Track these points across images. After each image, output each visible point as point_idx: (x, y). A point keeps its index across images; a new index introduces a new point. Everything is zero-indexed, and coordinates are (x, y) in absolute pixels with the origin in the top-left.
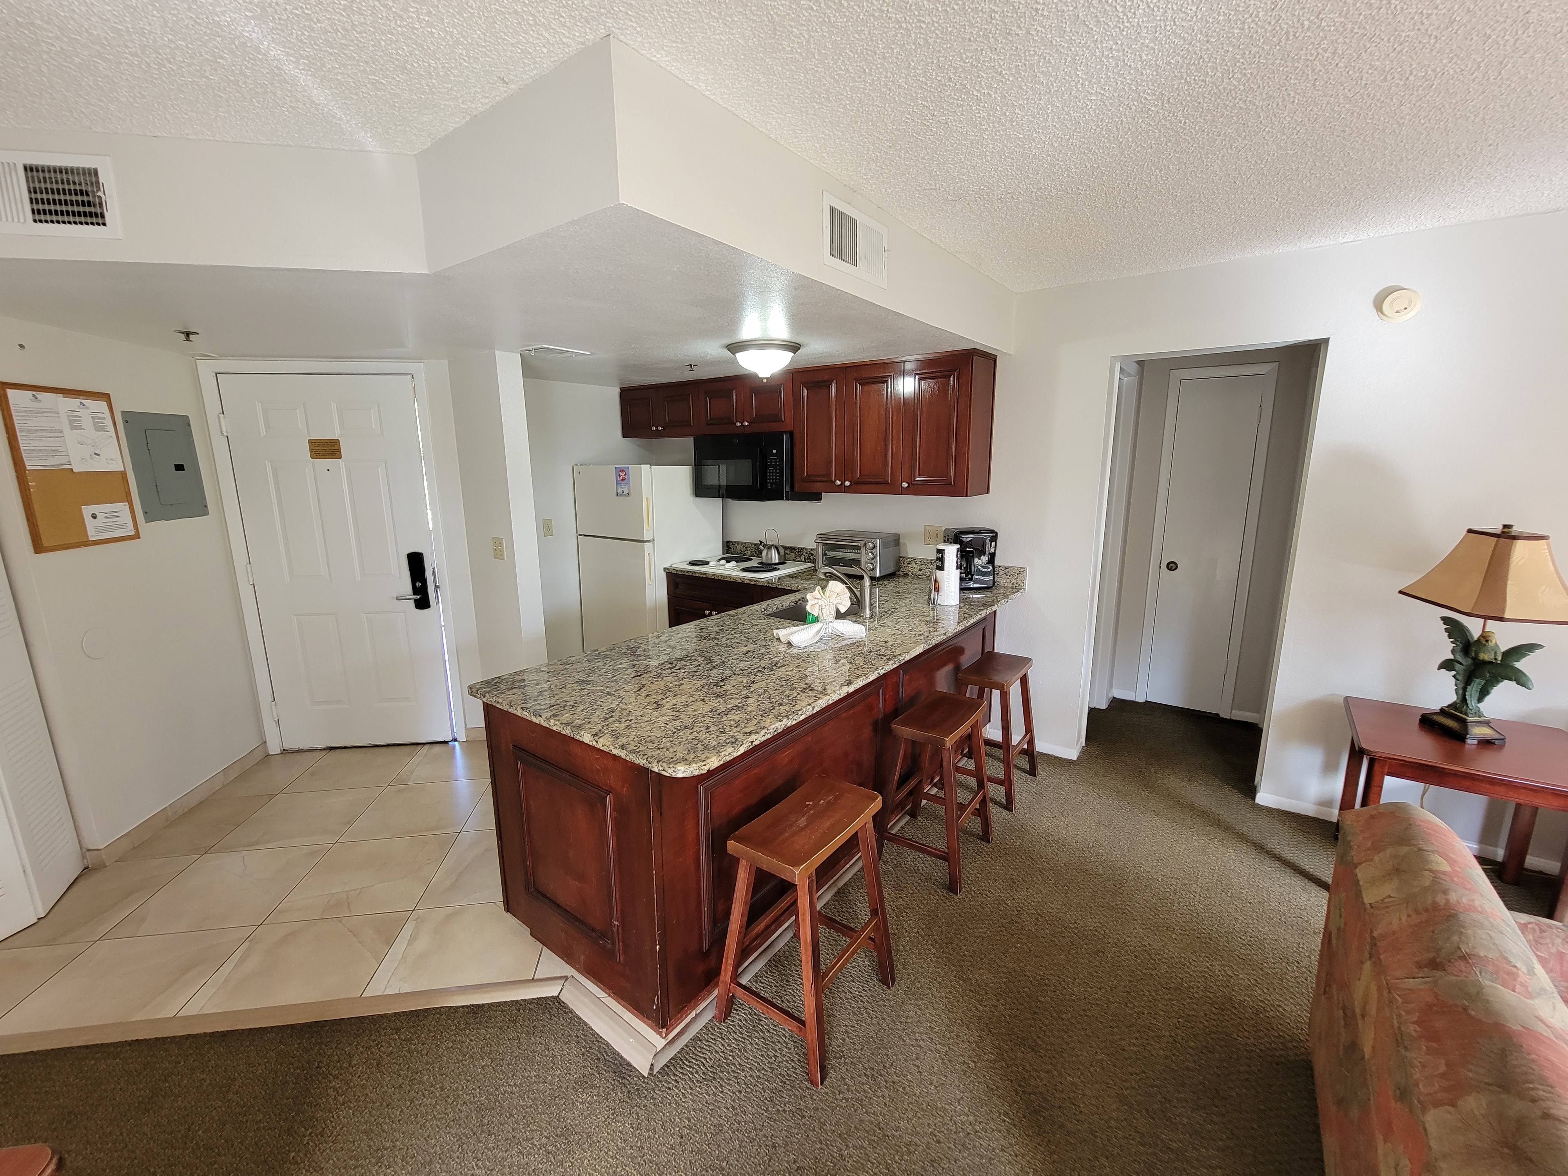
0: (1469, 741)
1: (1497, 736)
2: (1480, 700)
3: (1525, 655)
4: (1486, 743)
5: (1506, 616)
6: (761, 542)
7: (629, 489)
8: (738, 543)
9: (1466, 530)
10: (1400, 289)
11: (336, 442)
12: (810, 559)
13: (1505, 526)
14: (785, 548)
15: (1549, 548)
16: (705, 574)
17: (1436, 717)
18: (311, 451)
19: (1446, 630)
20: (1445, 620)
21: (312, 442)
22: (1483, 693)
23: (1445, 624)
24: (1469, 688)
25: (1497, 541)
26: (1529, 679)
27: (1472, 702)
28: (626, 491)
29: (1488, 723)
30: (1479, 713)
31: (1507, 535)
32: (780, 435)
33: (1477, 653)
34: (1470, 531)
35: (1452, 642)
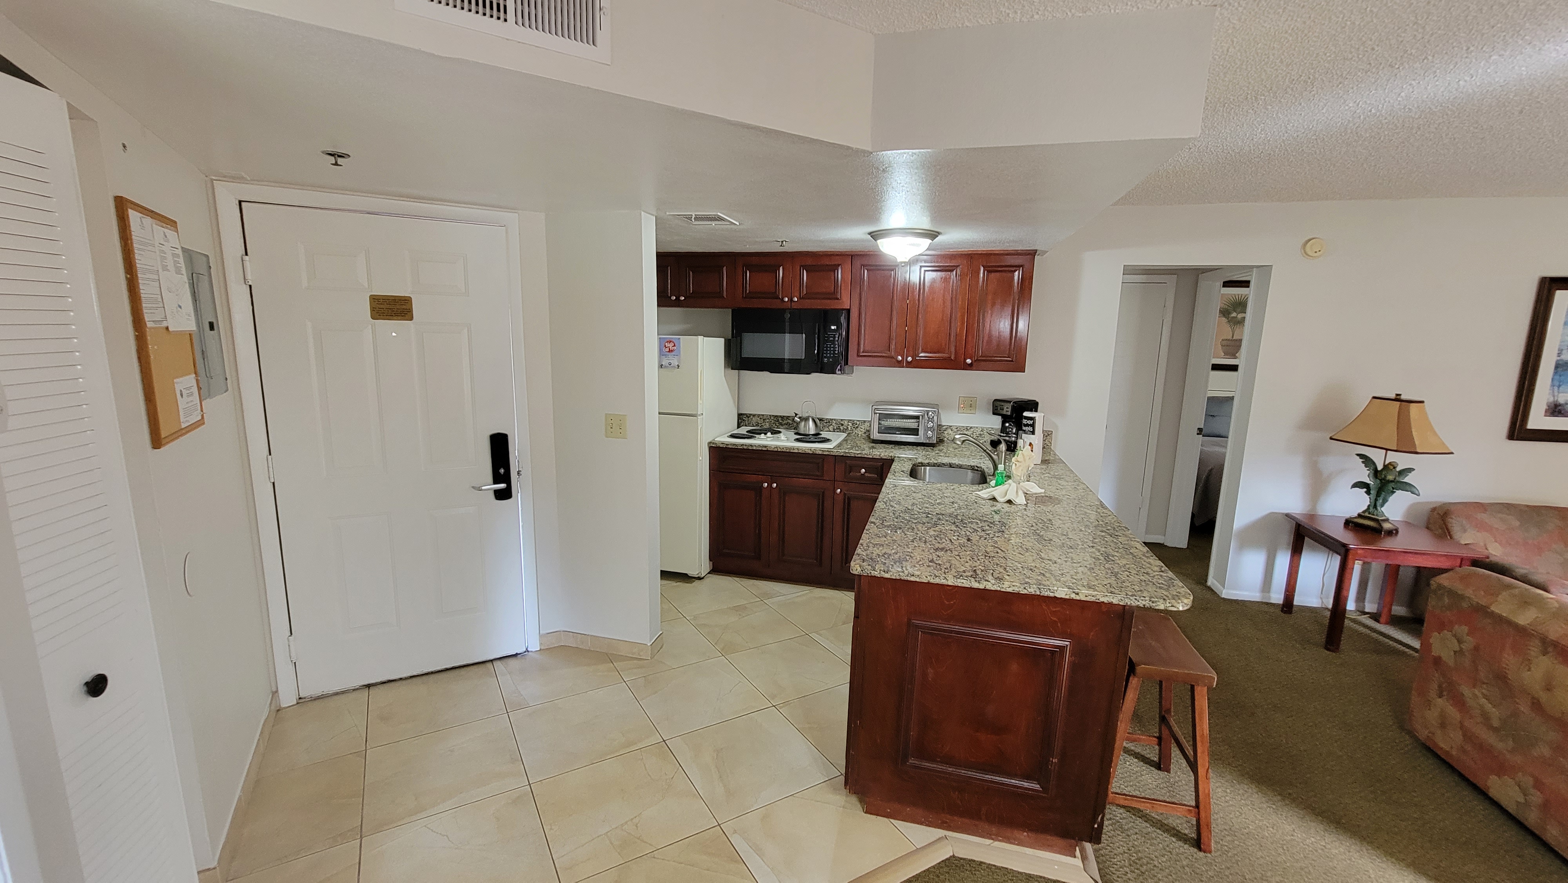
0: (1383, 532)
1: (1394, 528)
2: (1383, 505)
3: (1410, 474)
4: (1389, 533)
6: (796, 414)
7: (679, 361)
8: (754, 415)
9: (1372, 396)
11: (407, 301)
12: (840, 429)
13: (1397, 395)
14: (821, 420)
15: (1428, 409)
16: (766, 447)
17: (1356, 520)
18: (373, 309)
19: (1363, 462)
20: (1361, 456)
21: (374, 299)
22: (1386, 501)
23: (1361, 458)
24: (1376, 499)
25: (1400, 404)
26: (1412, 488)
27: (1378, 507)
28: (675, 362)
29: (1389, 520)
30: (1383, 514)
31: (1401, 400)
32: (838, 312)
33: (1385, 476)
34: (1374, 398)
35: (1368, 470)
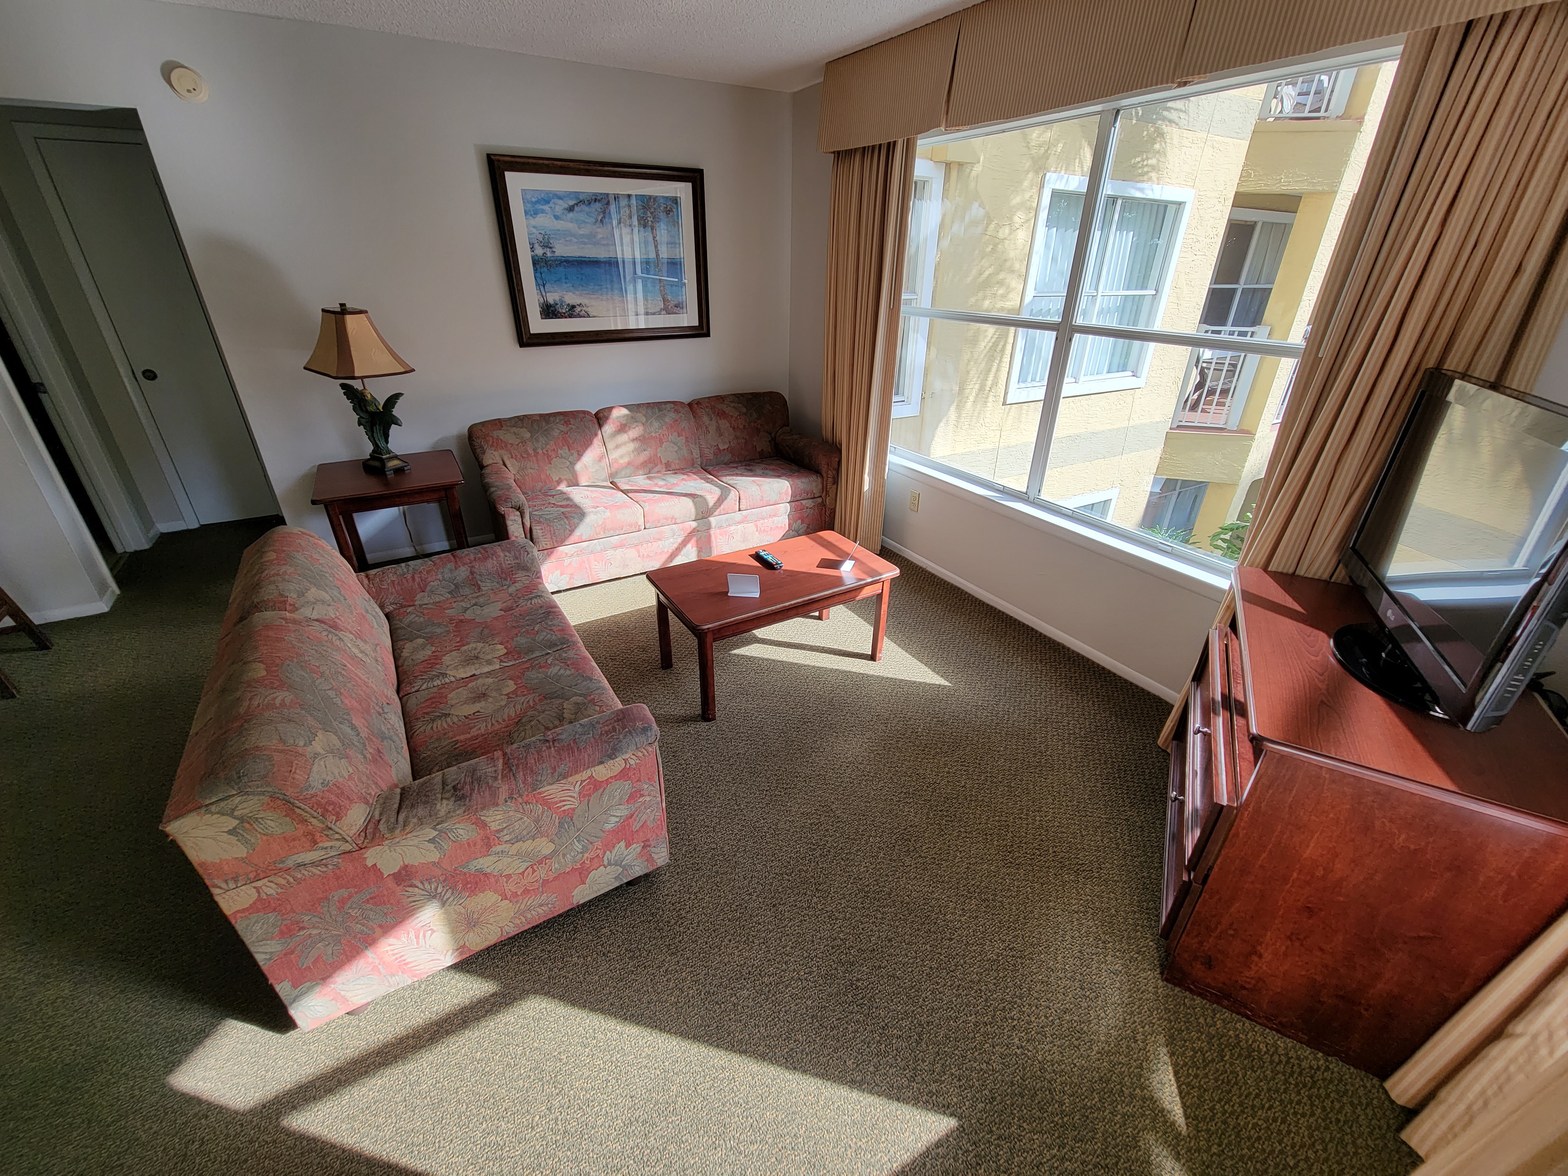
0: (388, 473)
1: (405, 465)
2: (387, 442)
3: (396, 403)
4: (399, 471)
5: (357, 374)
9: (322, 311)
10: (183, 67)
13: (340, 305)
15: (369, 319)
19: (344, 393)
20: (344, 386)
22: (386, 437)
23: (341, 389)
24: (375, 435)
25: (339, 317)
26: (398, 419)
27: (382, 444)
29: (396, 457)
30: (389, 452)
31: (344, 311)
33: (368, 407)
34: (324, 311)
35: (352, 402)
